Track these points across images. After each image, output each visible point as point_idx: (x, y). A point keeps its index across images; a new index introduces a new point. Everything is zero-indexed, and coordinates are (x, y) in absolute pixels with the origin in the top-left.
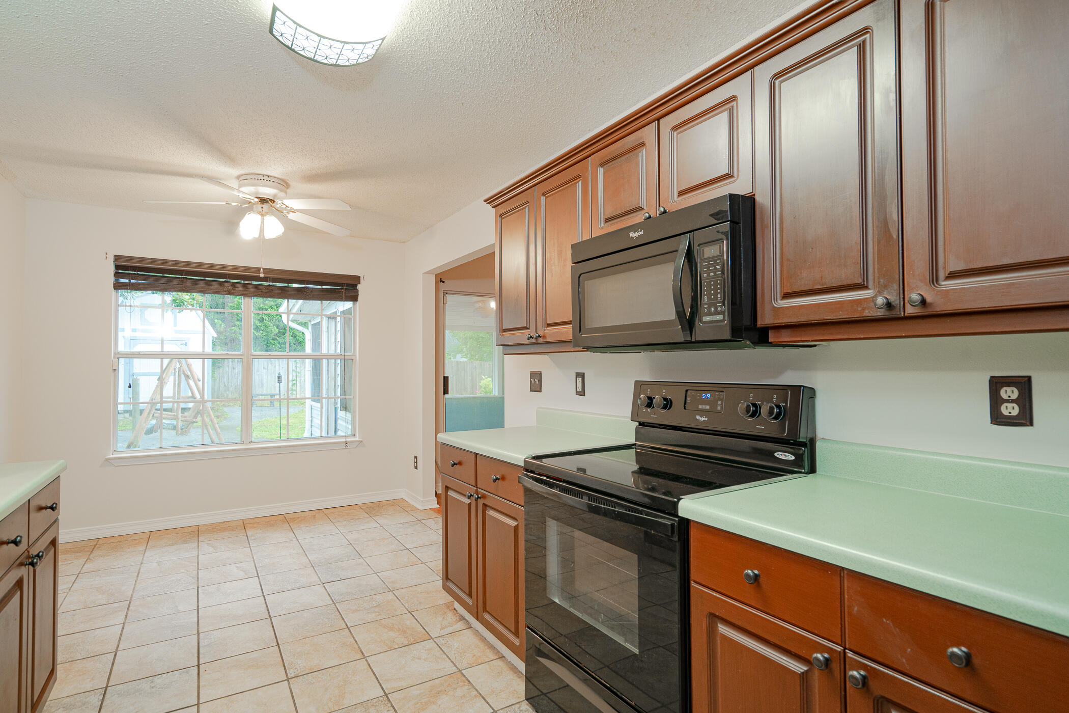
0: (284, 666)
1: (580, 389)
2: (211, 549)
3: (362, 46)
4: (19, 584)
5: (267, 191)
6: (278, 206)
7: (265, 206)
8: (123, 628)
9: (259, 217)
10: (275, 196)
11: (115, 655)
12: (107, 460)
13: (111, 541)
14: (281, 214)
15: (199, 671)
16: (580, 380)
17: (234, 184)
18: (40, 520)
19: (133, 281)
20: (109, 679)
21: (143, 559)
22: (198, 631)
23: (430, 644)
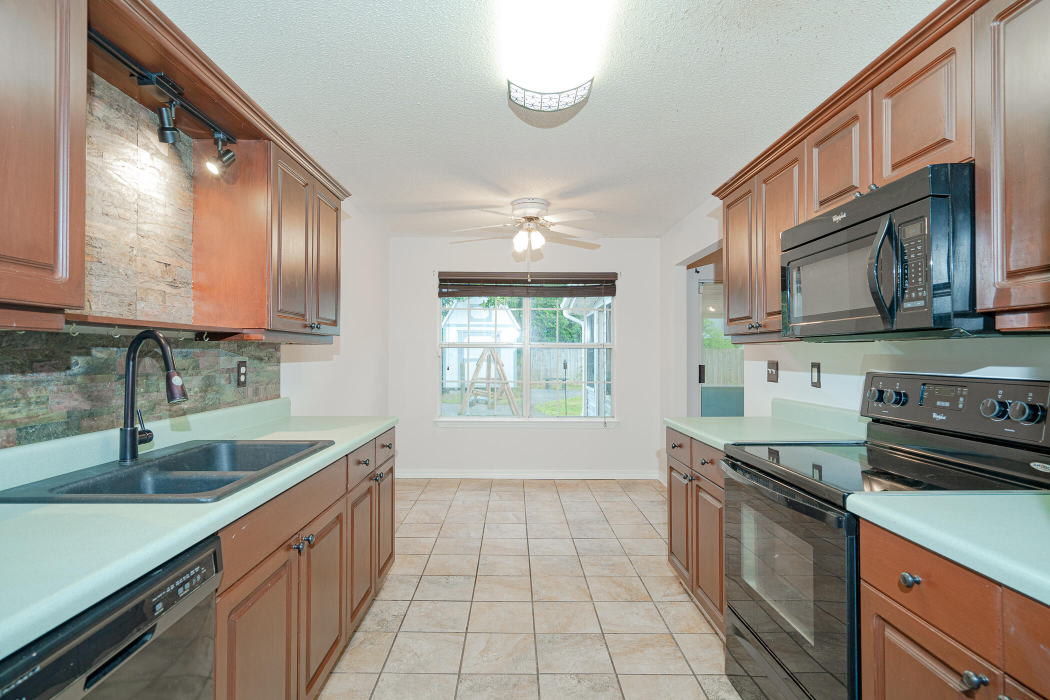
0: (532, 592)
1: (815, 380)
2: (498, 498)
3: (575, 91)
4: (370, 490)
5: (532, 212)
6: (540, 222)
7: (532, 224)
8: (436, 541)
9: (527, 233)
10: (539, 214)
11: (430, 557)
12: (435, 422)
13: (438, 481)
14: (543, 229)
15: (476, 580)
16: (815, 370)
17: (508, 210)
18: (383, 454)
19: (450, 290)
20: (424, 571)
21: (454, 498)
22: (480, 554)
23: (650, 605)
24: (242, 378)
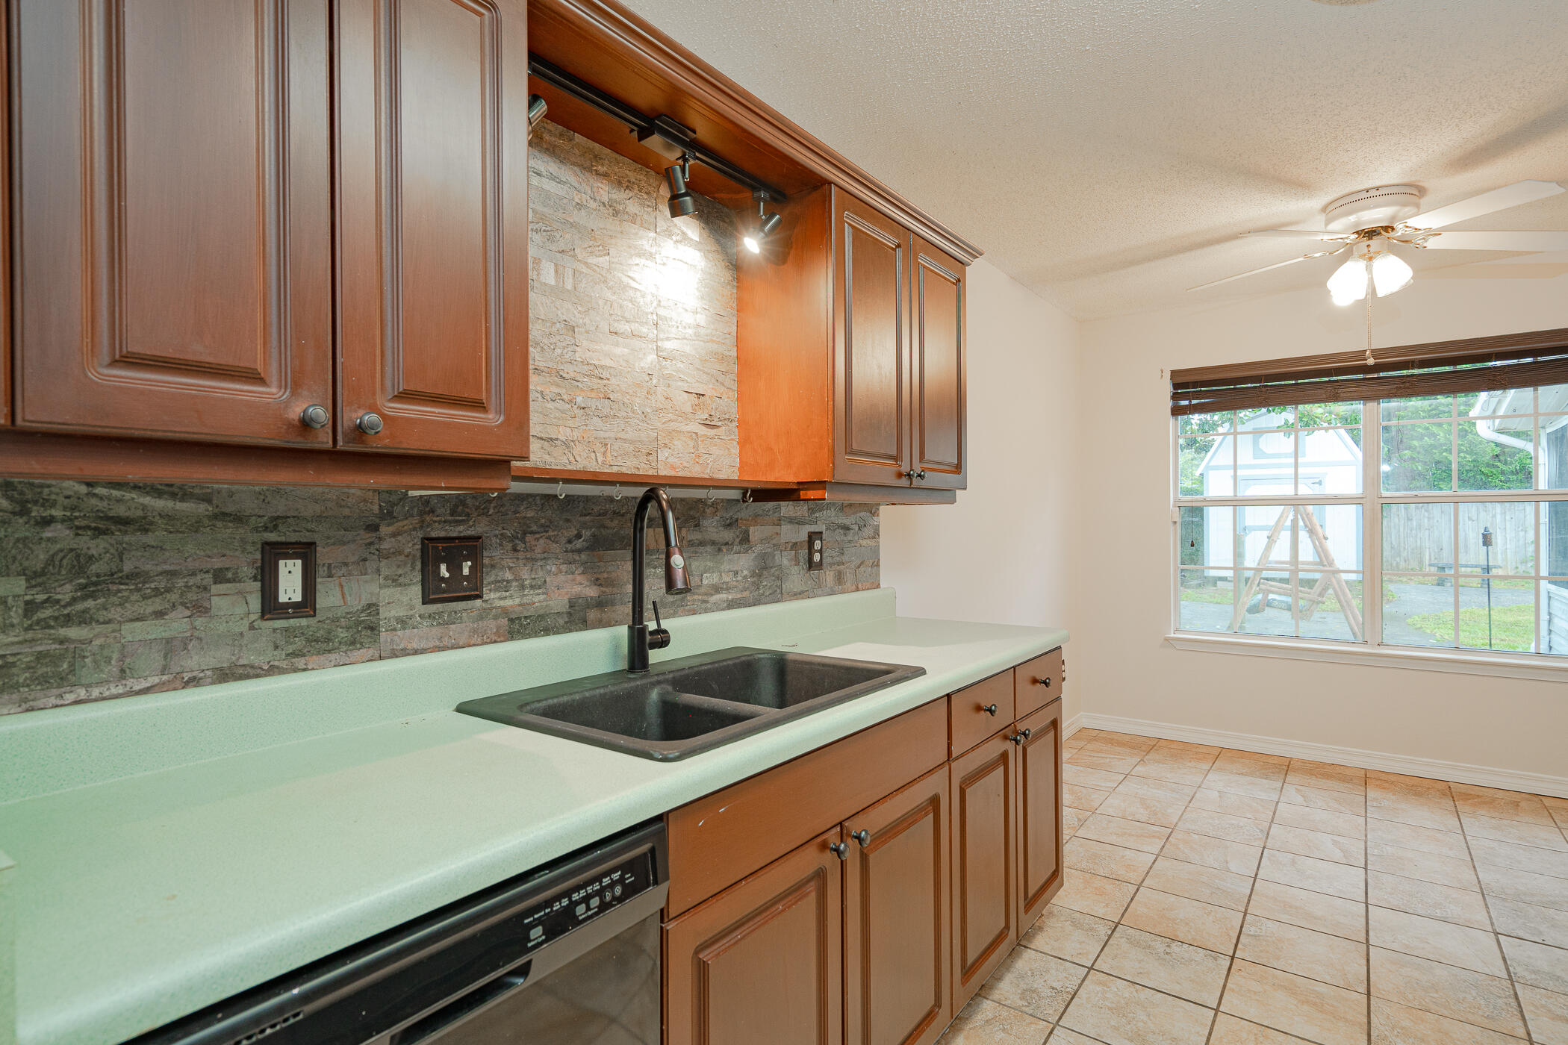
2: (1300, 799)
4: (1004, 757)
5: (1374, 216)
6: (1399, 234)
7: (1375, 243)
8: (1155, 861)
9: (1362, 264)
10: (1393, 218)
11: (1138, 890)
12: (1167, 639)
14: (1406, 247)
18: (1031, 697)
19: (1194, 402)
20: (1123, 915)
21: (1202, 782)
22: (1246, 910)
24: (817, 557)
